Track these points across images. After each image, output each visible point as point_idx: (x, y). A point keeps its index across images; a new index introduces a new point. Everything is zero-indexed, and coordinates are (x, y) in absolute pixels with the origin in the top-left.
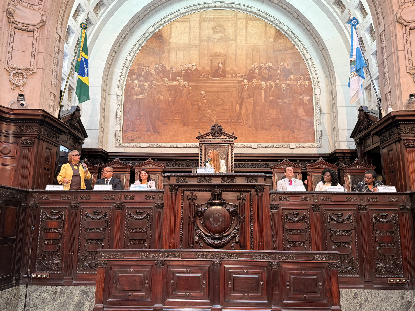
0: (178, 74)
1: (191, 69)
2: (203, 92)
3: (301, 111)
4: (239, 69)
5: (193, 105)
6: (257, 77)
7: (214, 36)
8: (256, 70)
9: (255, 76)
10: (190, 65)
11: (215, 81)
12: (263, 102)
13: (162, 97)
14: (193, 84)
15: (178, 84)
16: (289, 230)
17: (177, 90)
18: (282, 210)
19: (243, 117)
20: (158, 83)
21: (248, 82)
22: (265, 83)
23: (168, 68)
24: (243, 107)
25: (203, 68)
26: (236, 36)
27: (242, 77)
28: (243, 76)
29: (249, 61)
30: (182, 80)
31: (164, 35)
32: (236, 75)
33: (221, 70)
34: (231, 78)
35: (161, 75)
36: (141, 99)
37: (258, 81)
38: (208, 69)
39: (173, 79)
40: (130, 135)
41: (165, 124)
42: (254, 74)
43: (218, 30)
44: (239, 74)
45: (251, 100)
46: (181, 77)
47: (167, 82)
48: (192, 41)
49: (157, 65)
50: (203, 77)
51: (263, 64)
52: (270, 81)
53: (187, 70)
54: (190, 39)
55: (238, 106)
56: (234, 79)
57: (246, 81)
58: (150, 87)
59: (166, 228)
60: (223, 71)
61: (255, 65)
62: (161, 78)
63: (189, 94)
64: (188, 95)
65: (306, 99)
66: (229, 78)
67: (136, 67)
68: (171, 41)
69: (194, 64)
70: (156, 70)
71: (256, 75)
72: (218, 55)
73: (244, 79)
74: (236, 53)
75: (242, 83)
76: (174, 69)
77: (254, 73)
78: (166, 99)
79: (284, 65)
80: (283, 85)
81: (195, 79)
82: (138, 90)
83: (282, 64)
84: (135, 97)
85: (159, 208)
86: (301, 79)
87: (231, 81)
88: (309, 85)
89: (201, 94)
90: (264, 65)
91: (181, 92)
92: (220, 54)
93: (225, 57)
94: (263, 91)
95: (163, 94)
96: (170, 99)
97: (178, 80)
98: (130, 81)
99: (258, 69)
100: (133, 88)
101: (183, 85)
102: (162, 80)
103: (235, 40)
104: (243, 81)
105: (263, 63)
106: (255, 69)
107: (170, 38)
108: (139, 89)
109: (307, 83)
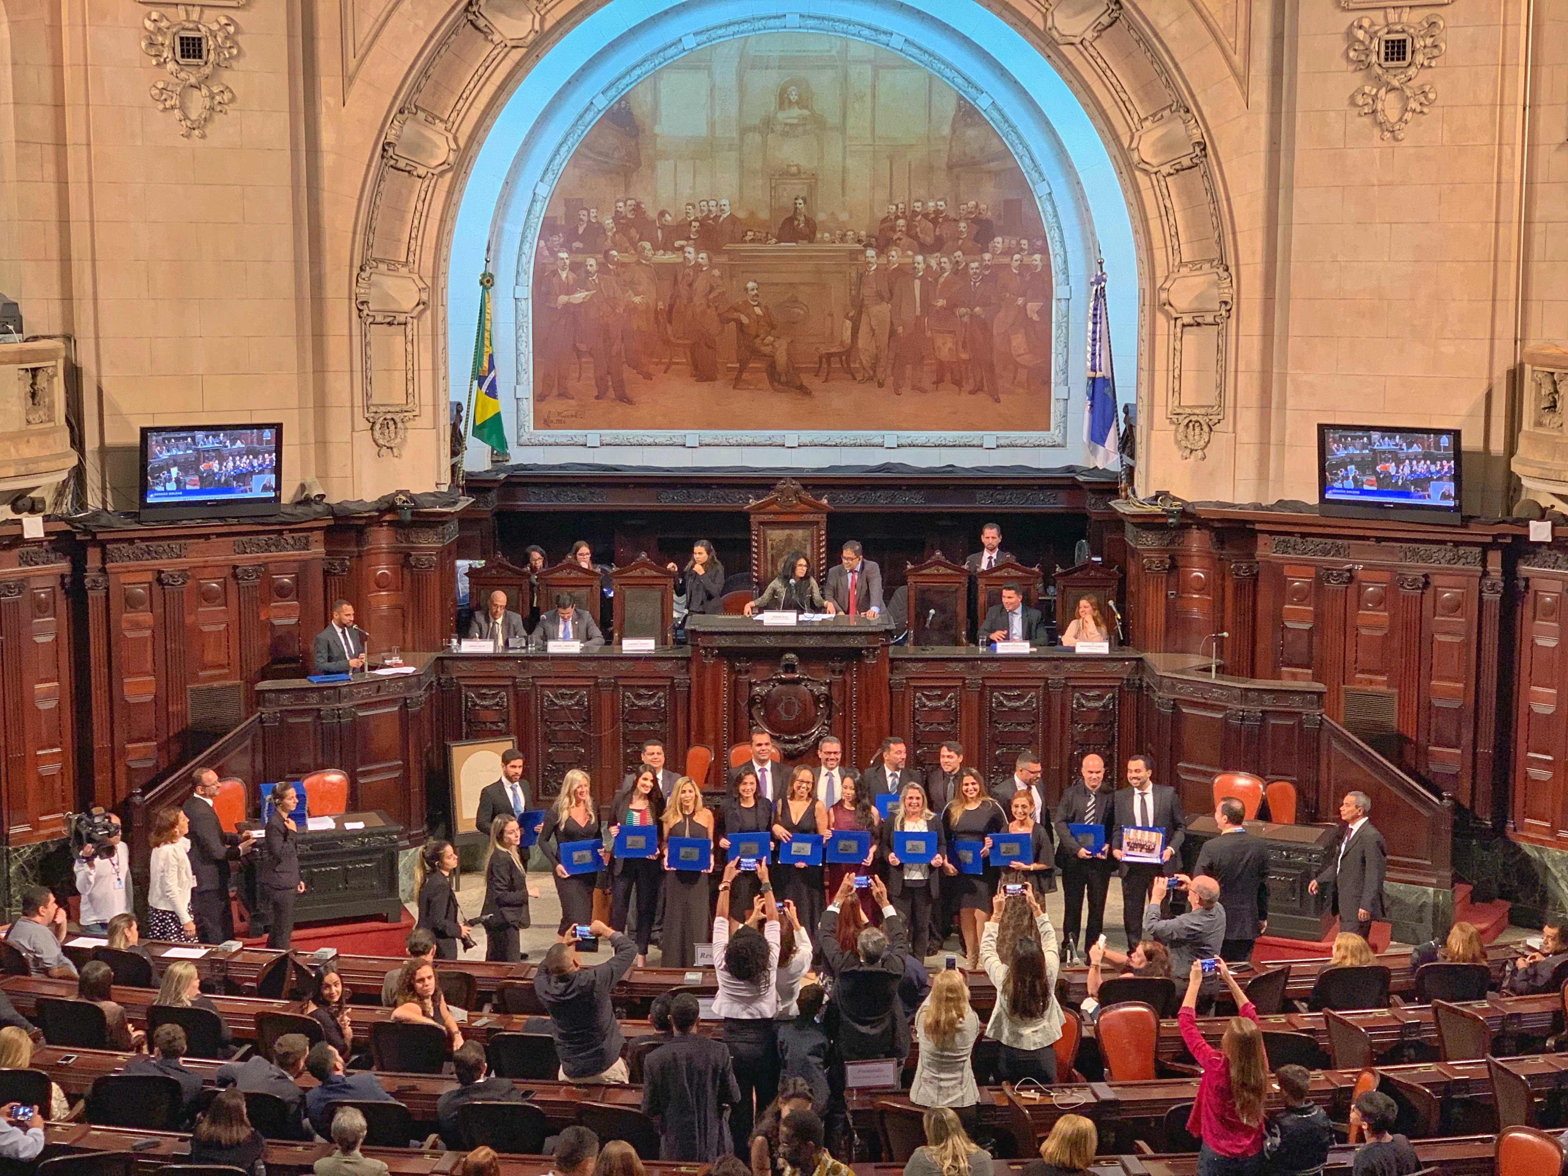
0: (680, 230)
1: (717, 217)
2: (751, 285)
3: (1018, 342)
4: (851, 217)
5: (724, 321)
6: (902, 242)
7: (781, 116)
8: (901, 222)
9: (895, 237)
10: (713, 203)
11: (785, 251)
12: (918, 313)
13: (637, 300)
14: (723, 259)
15: (681, 260)
17: (680, 278)
19: (862, 357)
20: (626, 258)
21: (878, 256)
22: (925, 260)
23: (652, 214)
24: (864, 329)
25: (752, 214)
26: (844, 116)
27: (859, 241)
28: (864, 239)
29: (882, 195)
30: (691, 250)
31: (636, 112)
32: (845, 235)
33: (802, 218)
34: (828, 242)
35: (633, 232)
36: (580, 305)
37: (904, 251)
38: (764, 215)
39: (667, 246)
40: (554, 406)
41: (648, 376)
42: (895, 231)
43: (794, 98)
44: (850, 233)
45: (884, 308)
46: (688, 239)
47: (649, 253)
48: (719, 132)
49: (621, 204)
50: (752, 241)
51: (919, 204)
52: (938, 254)
53: (707, 217)
54: (712, 125)
55: (848, 323)
56: (838, 245)
57: (871, 253)
58: (602, 268)
60: (808, 221)
61: (897, 206)
62: (634, 245)
63: (712, 289)
64: (710, 292)
65: (1033, 307)
66: (825, 242)
67: (561, 211)
68: (657, 129)
69: (724, 201)
70: (617, 217)
71: (899, 234)
72: (793, 175)
73: (865, 246)
74: (844, 167)
75: (861, 258)
76: (667, 217)
77: (893, 229)
78: (648, 305)
79: (977, 206)
80: (975, 265)
81: (729, 246)
82: (570, 277)
83: (972, 203)
84: (563, 299)
86: (1022, 250)
87: (830, 251)
88: (1043, 266)
89: (746, 289)
90: (923, 205)
91: (690, 285)
92: (799, 171)
93: (813, 180)
94: (917, 283)
95: (641, 289)
96: (660, 304)
97: (681, 248)
98: (546, 253)
99: (905, 218)
100: (555, 273)
101: (697, 262)
102: (635, 250)
103: (842, 128)
104: (863, 252)
105: (918, 201)
106: (897, 218)
107: (655, 119)
108: (572, 276)
109: (1038, 262)
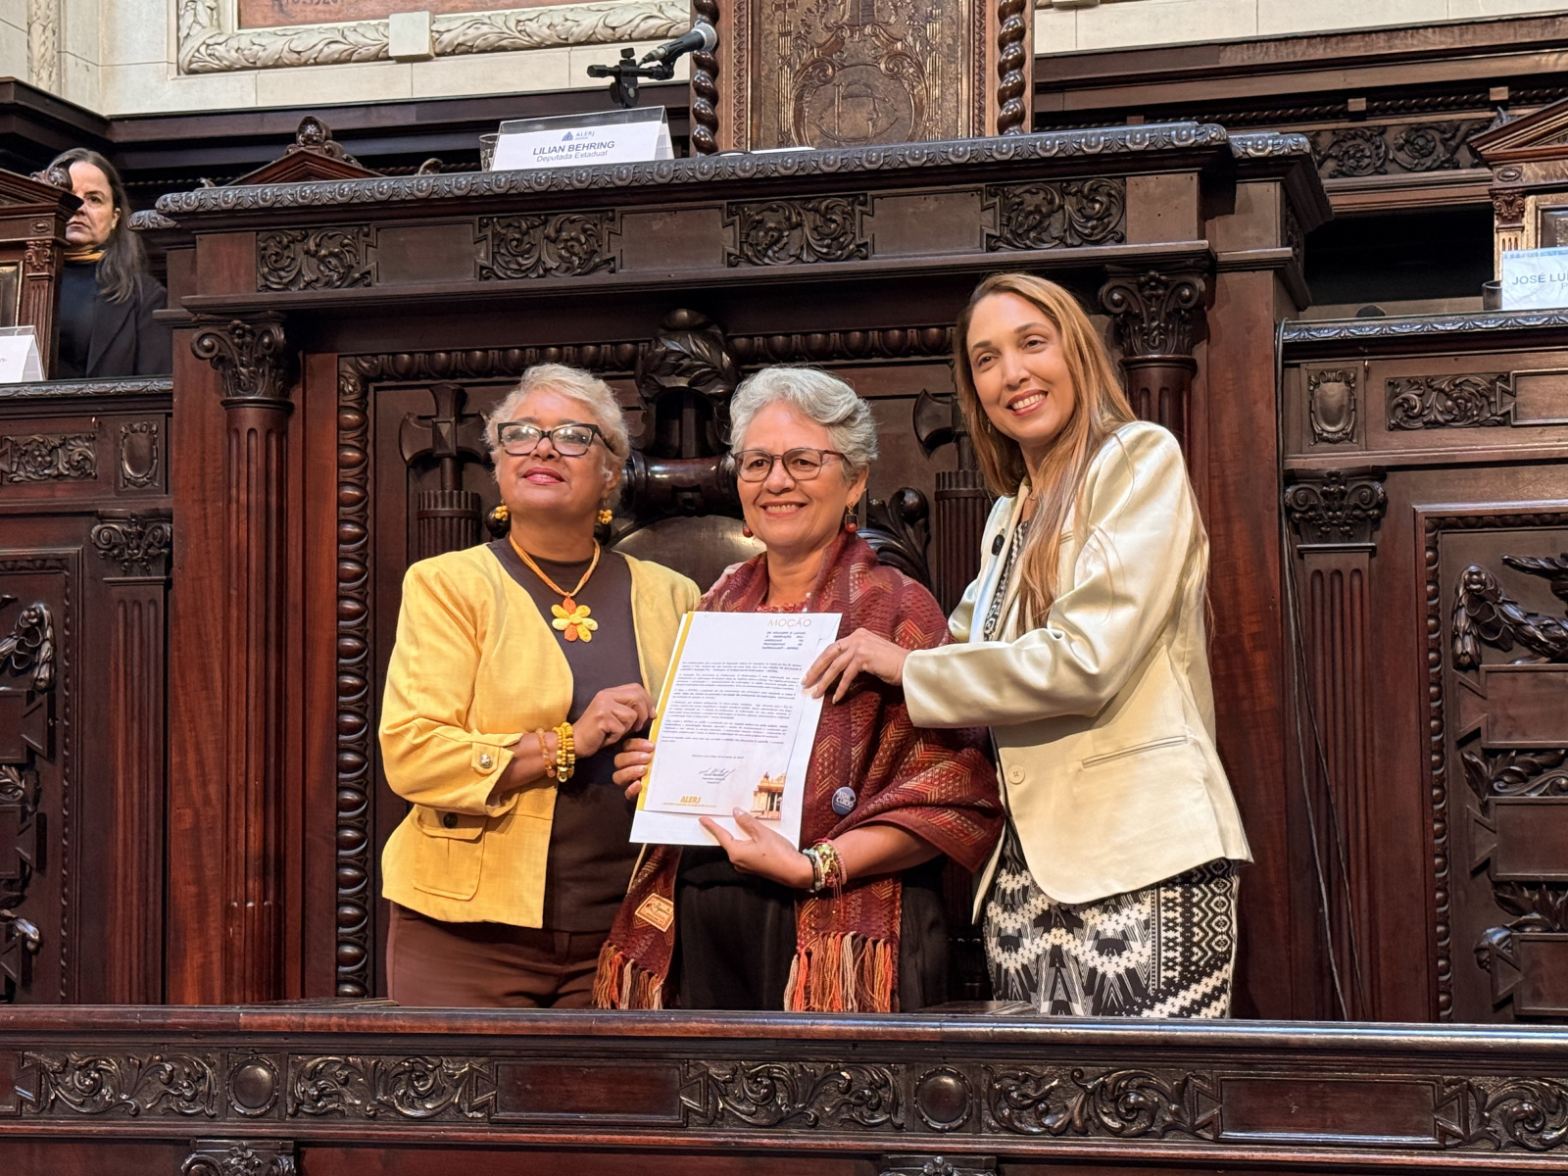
16: (1506, 751)
18: (1423, 537)
59: (201, 763)
85: (130, 560)
